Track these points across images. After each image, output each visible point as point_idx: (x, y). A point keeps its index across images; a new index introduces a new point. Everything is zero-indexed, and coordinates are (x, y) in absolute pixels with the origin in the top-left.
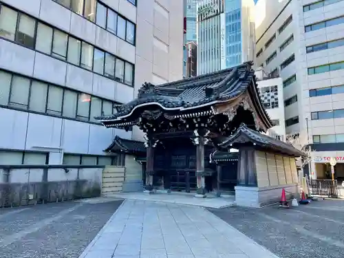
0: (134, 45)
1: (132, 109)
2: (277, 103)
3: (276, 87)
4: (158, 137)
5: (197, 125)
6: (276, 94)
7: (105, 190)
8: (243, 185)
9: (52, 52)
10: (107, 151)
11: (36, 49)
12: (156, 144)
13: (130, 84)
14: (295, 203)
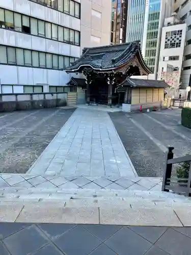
0: (80, 18)
1: (79, 67)
2: (180, 43)
3: (181, 31)
5: (109, 75)
6: (181, 36)
8: (126, 103)
9: (38, 34)
10: (68, 84)
11: (32, 33)
12: (91, 82)
13: (78, 44)
14: (148, 110)
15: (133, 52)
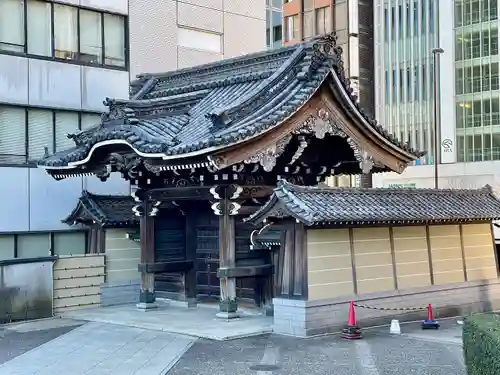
1: (88, 151)
4: (157, 196)
5: (216, 178)
7: (60, 303)
8: (285, 297)
10: (69, 221)
12: (155, 210)
13: (122, 64)
14: (395, 327)
15: (304, 81)
